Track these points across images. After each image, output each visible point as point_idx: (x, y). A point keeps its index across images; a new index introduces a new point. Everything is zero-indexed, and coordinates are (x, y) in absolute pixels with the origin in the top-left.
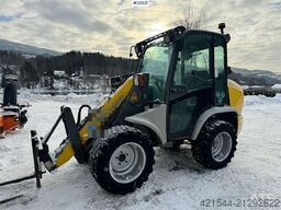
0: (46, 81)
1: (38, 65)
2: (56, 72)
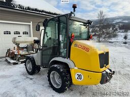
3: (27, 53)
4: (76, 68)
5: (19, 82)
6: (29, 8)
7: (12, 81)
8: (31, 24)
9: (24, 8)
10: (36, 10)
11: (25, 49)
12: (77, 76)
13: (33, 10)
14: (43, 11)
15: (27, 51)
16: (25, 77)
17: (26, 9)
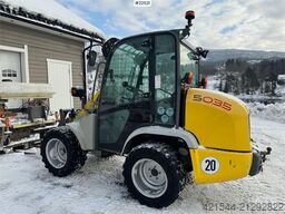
0: (267, 87)
1: (261, 71)
2: (281, 77)
3: (29, 124)
4: (201, 147)
5: (40, 198)
6: (21, 11)
7: (17, 199)
8: (25, 50)
9: (8, 10)
10: (39, 17)
11: (20, 115)
12: (205, 165)
13: (31, 16)
14: (55, 22)
15: (30, 119)
16: (48, 185)
17: (14, 12)
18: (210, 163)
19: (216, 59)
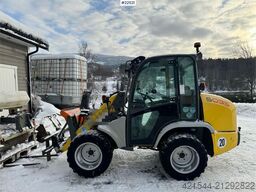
2: (158, 78)
18: (222, 141)
19: (112, 64)
